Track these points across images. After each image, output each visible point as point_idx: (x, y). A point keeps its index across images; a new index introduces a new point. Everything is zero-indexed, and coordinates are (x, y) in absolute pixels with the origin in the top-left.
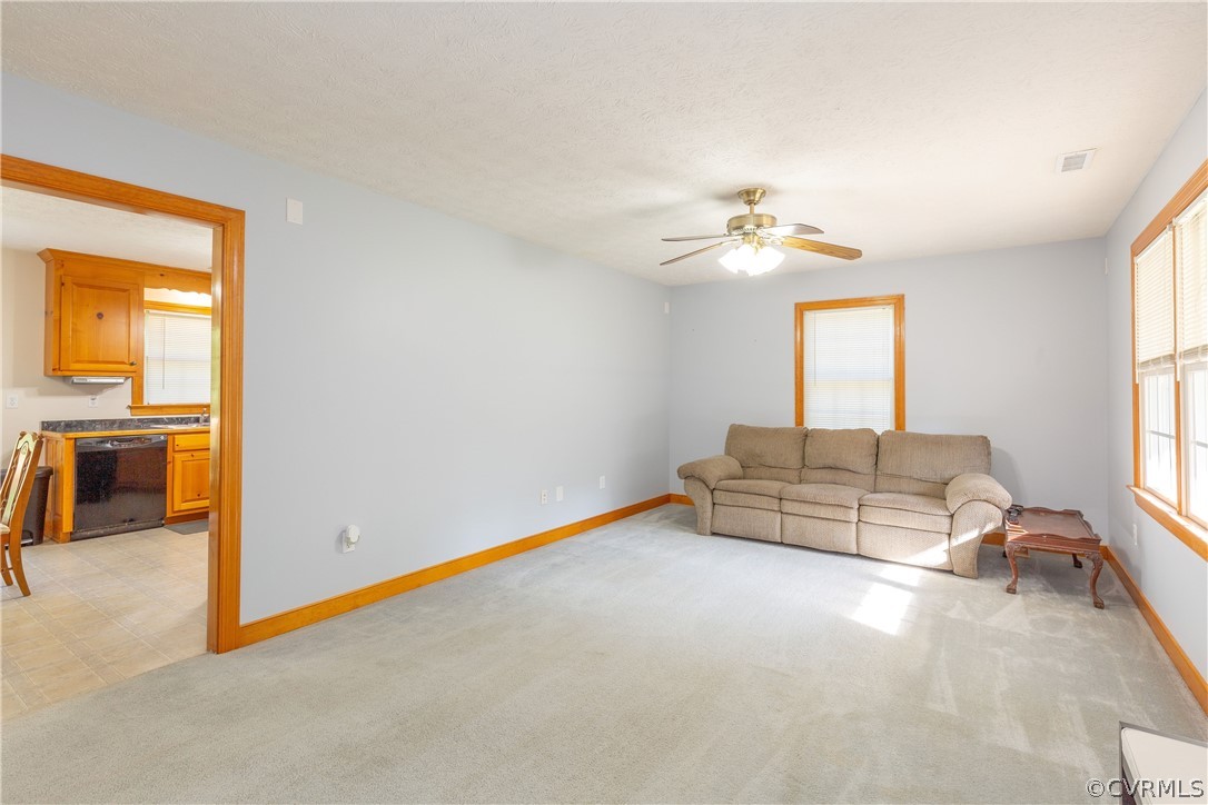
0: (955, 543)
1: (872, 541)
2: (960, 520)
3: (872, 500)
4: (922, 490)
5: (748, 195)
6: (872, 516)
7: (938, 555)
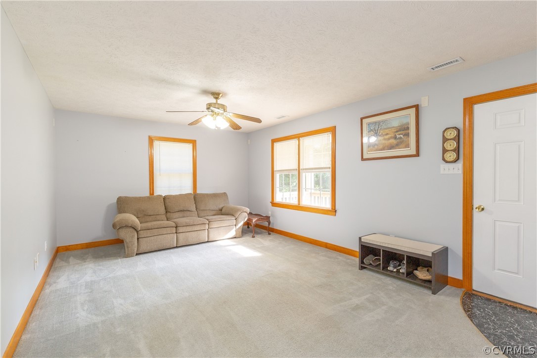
0: (237, 227)
1: (214, 235)
2: (239, 219)
3: (212, 219)
4: (214, 213)
5: (216, 95)
6: (214, 225)
7: (233, 233)
